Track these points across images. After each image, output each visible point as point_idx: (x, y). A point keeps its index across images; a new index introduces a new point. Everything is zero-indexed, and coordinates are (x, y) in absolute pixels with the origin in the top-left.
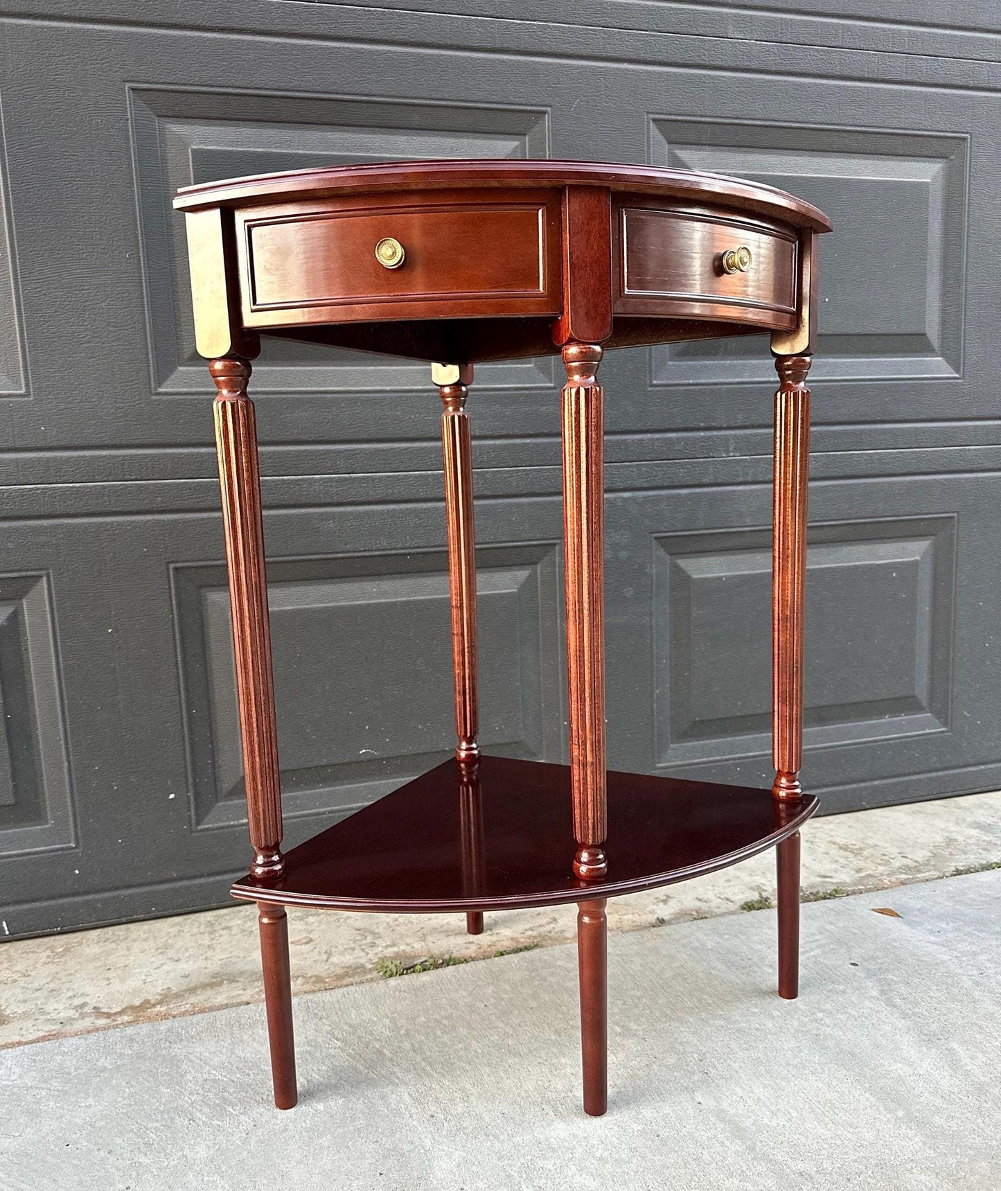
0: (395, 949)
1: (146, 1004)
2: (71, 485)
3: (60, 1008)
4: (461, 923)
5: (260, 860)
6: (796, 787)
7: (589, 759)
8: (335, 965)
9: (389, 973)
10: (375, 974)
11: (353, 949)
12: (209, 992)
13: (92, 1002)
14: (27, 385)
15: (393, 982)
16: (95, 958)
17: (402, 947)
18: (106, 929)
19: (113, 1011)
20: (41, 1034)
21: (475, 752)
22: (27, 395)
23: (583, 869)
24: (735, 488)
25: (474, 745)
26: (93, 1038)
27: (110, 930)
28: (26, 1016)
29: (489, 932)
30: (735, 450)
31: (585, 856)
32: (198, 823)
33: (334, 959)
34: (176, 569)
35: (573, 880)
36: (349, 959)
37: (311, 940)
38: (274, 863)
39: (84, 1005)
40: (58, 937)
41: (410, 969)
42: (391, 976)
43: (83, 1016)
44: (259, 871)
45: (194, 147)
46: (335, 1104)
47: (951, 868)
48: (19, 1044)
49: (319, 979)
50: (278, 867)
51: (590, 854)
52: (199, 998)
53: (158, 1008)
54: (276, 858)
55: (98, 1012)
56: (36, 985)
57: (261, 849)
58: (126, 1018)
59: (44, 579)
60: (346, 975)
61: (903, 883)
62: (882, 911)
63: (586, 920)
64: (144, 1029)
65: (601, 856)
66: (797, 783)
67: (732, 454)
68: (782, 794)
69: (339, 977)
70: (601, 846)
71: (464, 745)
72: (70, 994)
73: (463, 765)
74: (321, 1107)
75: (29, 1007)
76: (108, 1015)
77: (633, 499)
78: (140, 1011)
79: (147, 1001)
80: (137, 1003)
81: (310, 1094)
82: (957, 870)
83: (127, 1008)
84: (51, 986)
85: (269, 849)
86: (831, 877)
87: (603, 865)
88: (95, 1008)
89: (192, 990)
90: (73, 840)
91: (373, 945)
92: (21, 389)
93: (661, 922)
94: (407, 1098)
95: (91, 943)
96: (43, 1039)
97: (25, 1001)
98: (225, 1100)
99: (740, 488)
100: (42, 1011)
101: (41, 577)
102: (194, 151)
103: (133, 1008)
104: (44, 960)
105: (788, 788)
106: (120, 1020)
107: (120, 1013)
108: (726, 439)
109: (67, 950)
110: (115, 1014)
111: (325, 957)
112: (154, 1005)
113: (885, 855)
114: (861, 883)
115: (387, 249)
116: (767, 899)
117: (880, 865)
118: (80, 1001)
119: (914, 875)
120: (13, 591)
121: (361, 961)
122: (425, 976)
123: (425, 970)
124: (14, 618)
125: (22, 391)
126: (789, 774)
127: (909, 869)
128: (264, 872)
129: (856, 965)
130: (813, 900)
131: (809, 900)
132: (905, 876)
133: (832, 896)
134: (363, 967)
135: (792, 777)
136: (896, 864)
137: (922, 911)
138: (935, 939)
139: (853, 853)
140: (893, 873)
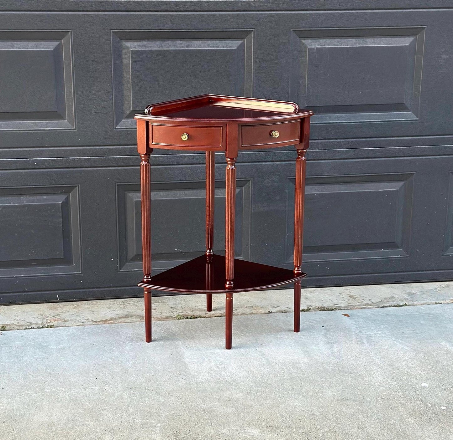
0: (183, 313)
1: (106, 320)
2: (87, 158)
3: (81, 319)
4: (205, 308)
5: (145, 277)
6: (300, 270)
8: (163, 316)
9: (180, 318)
10: (176, 318)
11: (170, 312)
12: (125, 319)
13: (90, 319)
14: (76, 126)
15: (180, 320)
16: (88, 308)
17: (185, 313)
20: (78, 324)
21: (212, 253)
22: (75, 129)
23: (227, 286)
24: (321, 161)
25: (212, 251)
26: (93, 326)
27: (90, 301)
28: (71, 320)
29: (214, 311)
30: (321, 148)
31: (228, 283)
32: (120, 269)
33: (163, 314)
34: (118, 185)
35: (224, 288)
36: (168, 314)
37: (156, 309)
38: (149, 278)
40: (74, 302)
41: (187, 318)
42: (180, 319)
43: (89, 321)
44: (145, 280)
45: (132, 49)
47: (381, 306)
48: (72, 326)
49: (158, 318)
50: (150, 280)
51: (229, 282)
52: (122, 320)
54: (149, 277)
55: (92, 321)
56: (72, 313)
57: (146, 274)
58: (101, 323)
59: (77, 187)
61: (361, 308)
62: (344, 315)
63: (228, 298)
64: (108, 325)
65: (232, 283)
66: (300, 269)
67: (320, 149)
68: (296, 272)
69: (164, 318)
70: (232, 280)
71: (208, 251)
72: (83, 316)
73: (207, 257)
74: (158, 343)
76: (96, 322)
77: (281, 165)
78: (106, 321)
80: (104, 320)
81: (155, 340)
82: (384, 306)
83: (101, 321)
84: (77, 314)
85: (148, 275)
86: (338, 305)
87: (232, 285)
89: (120, 318)
90: (81, 271)
91: (176, 311)
92: (74, 127)
93: (271, 312)
94: (181, 343)
95: (85, 305)
96: (79, 326)
97: (70, 317)
98: (132, 340)
99: (323, 161)
100: (76, 320)
101: (76, 186)
102: (131, 51)
103: (103, 321)
104: (72, 308)
105: (297, 270)
106: (100, 323)
107: (99, 322)
108: (318, 143)
109: (78, 306)
110: (98, 322)
111: (160, 313)
112: (109, 321)
113: (363, 300)
114: (346, 307)
115: (184, 137)
116: (310, 309)
117: (359, 302)
118: (87, 318)
119: (368, 306)
120: (67, 190)
121: (172, 315)
122: (191, 320)
123: (191, 318)
124: (67, 199)
125: (74, 128)
126: (297, 266)
127: (368, 304)
128: (146, 280)
129: (324, 327)
130: (326, 311)
131: (324, 310)
132: (364, 306)
133: (332, 310)
134: (172, 316)
135: (298, 267)
136: (365, 302)
137: (358, 316)
138: (354, 323)
139: (353, 298)
140: (361, 305)
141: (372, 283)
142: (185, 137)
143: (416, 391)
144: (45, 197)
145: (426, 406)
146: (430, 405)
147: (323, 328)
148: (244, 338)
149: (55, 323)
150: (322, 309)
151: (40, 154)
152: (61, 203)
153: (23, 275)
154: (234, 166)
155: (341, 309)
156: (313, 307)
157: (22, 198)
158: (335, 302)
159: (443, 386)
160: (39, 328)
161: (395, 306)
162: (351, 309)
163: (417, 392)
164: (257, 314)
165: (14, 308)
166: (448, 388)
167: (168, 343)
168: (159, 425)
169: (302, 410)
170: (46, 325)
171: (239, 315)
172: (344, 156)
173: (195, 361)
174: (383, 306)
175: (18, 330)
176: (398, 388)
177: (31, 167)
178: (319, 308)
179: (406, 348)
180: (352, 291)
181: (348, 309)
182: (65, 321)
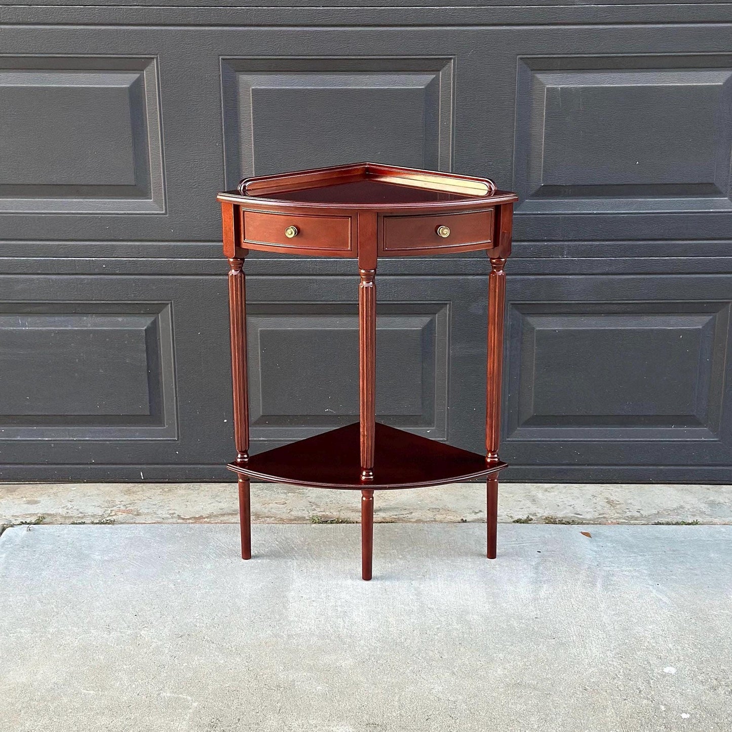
0: (323, 513)
1: (201, 517)
2: (184, 259)
3: (163, 513)
7: (366, 433)
8: (291, 515)
9: (315, 522)
10: (308, 522)
11: (304, 510)
12: (230, 516)
13: (177, 513)
14: (166, 210)
15: (314, 525)
16: (183, 496)
17: (327, 513)
18: (190, 484)
19: (186, 518)
20: (154, 521)
22: (165, 214)
23: (363, 478)
24: (567, 277)
26: (175, 525)
28: (148, 514)
30: (568, 254)
31: (364, 473)
33: (292, 513)
35: (359, 481)
36: (300, 514)
37: (286, 503)
38: (245, 458)
39: (175, 513)
40: (166, 484)
41: (326, 522)
42: (315, 523)
43: (172, 518)
45: (254, 88)
46: (266, 561)
47: (653, 522)
48: (144, 523)
49: (282, 519)
51: (366, 473)
52: (225, 518)
53: (206, 519)
56: (154, 503)
57: (240, 451)
58: (191, 521)
59: (169, 305)
60: (295, 520)
62: (584, 534)
64: (197, 526)
65: (371, 474)
66: (496, 456)
68: (489, 460)
69: (291, 520)
70: (371, 469)
72: (168, 508)
74: (259, 561)
75: (150, 511)
76: (183, 519)
78: (198, 519)
79: (202, 516)
80: (197, 517)
81: (256, 557)
82: (658, 522)
83: (192, 517)
84: (160, 504)
85: (244, 452)
86: (581, 515)
87: (372, 477)
88: (178, 515)
89: (223, 515)
90: (176, 436)
91: (314, 510)
92: (163, 210)
94: (295, 564)
95: (182, 489)
96: (154, 523)
97: (148, 508)
99: (570, 277)
100: (155, 513)
103: (195, 518)
104: (159, 493)
105: (490, 458)
106: (188, 521)
107: (189, 519)
109: (170, 490)
110: (187, 519)
111: (289, 511)
112: (204, 518)
113: (627, 509)
114: (594, 520)
115: (289, 231)
116: (531, 520)
117: (618, 513)
118: (172, 512)
119: (631, 521)
120: (154, 310)
121: (304, 515)
122: (330, 526)
123: (331, 523)
124: (155, 323)
125: (164, 212)
126: (491, 451)
127: (632, 518)
128: (241, 461)
129: (540, 552)
130: (557, 524)
131: (555, 523)
132: (624, 521)
133: (569, 523)
134: (305, 518)
135: (493, 453)
136: (629, 514)
137: (607, 537)
138: (596, 549)
139: (611, 505)
140: (620, 518)
141: (654, 482)
142: (290, 233)
143: (649, 681)
144: (120, 319)
145: (657, 709)
146: (663, 708)
147: (538, 554)
148: (401, 562)
149: (120, 517)
150: (551, 521)
151: (110, 252)
152: (146, 330)
153: (89, 437)
154: (371, 283)
155: (582, 523)
156: (539, 515)
157: (85, 318)
158: (579, 510)
159: (702, 675)
160: (93, 523)
161: (677, 524)
162: (600, 524)
163: (651, 681)
164: (441, 522)
165: (73, 489)
166: (710, 680)
167: (275, 563)
168: (195, 704)
169: (439, 699)
170: (105, 520)
171: (411, 521)
172: (607, 269)
173: (304, 596)
174: (656, 522)
175: (61, 524)
176: (620, 672)
177: (97, 271)
178: (546, 518)
179: (665, 599)
180: (616, 492)
181: (596, 524)
182: (138, 514)
